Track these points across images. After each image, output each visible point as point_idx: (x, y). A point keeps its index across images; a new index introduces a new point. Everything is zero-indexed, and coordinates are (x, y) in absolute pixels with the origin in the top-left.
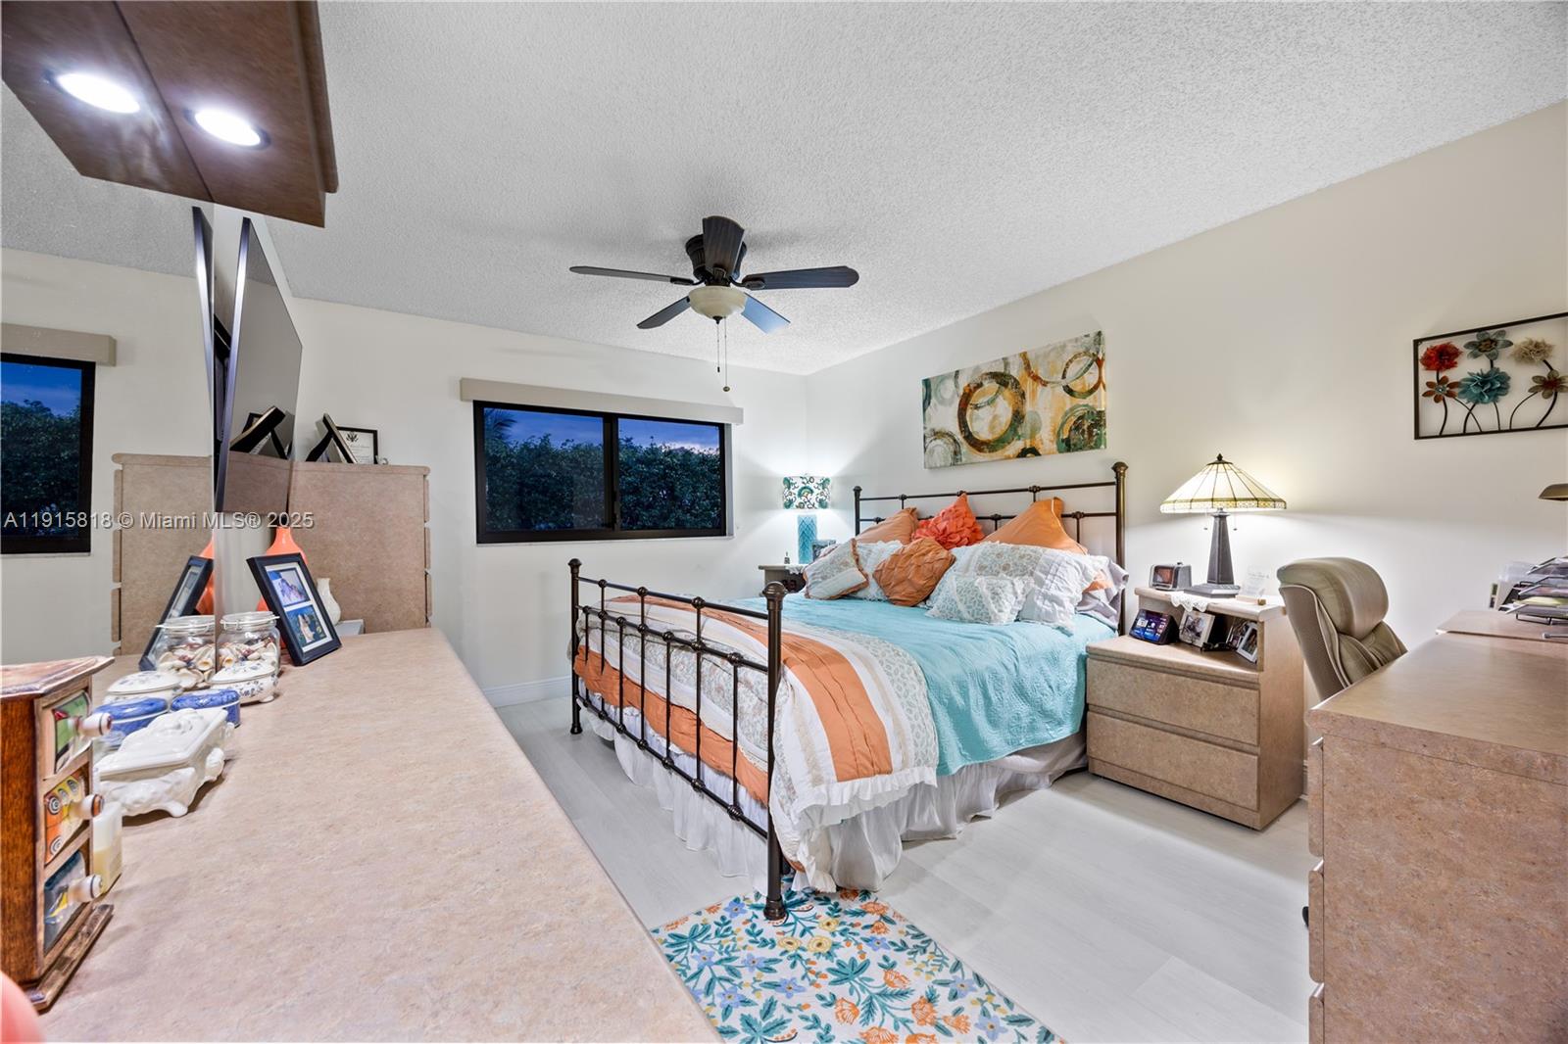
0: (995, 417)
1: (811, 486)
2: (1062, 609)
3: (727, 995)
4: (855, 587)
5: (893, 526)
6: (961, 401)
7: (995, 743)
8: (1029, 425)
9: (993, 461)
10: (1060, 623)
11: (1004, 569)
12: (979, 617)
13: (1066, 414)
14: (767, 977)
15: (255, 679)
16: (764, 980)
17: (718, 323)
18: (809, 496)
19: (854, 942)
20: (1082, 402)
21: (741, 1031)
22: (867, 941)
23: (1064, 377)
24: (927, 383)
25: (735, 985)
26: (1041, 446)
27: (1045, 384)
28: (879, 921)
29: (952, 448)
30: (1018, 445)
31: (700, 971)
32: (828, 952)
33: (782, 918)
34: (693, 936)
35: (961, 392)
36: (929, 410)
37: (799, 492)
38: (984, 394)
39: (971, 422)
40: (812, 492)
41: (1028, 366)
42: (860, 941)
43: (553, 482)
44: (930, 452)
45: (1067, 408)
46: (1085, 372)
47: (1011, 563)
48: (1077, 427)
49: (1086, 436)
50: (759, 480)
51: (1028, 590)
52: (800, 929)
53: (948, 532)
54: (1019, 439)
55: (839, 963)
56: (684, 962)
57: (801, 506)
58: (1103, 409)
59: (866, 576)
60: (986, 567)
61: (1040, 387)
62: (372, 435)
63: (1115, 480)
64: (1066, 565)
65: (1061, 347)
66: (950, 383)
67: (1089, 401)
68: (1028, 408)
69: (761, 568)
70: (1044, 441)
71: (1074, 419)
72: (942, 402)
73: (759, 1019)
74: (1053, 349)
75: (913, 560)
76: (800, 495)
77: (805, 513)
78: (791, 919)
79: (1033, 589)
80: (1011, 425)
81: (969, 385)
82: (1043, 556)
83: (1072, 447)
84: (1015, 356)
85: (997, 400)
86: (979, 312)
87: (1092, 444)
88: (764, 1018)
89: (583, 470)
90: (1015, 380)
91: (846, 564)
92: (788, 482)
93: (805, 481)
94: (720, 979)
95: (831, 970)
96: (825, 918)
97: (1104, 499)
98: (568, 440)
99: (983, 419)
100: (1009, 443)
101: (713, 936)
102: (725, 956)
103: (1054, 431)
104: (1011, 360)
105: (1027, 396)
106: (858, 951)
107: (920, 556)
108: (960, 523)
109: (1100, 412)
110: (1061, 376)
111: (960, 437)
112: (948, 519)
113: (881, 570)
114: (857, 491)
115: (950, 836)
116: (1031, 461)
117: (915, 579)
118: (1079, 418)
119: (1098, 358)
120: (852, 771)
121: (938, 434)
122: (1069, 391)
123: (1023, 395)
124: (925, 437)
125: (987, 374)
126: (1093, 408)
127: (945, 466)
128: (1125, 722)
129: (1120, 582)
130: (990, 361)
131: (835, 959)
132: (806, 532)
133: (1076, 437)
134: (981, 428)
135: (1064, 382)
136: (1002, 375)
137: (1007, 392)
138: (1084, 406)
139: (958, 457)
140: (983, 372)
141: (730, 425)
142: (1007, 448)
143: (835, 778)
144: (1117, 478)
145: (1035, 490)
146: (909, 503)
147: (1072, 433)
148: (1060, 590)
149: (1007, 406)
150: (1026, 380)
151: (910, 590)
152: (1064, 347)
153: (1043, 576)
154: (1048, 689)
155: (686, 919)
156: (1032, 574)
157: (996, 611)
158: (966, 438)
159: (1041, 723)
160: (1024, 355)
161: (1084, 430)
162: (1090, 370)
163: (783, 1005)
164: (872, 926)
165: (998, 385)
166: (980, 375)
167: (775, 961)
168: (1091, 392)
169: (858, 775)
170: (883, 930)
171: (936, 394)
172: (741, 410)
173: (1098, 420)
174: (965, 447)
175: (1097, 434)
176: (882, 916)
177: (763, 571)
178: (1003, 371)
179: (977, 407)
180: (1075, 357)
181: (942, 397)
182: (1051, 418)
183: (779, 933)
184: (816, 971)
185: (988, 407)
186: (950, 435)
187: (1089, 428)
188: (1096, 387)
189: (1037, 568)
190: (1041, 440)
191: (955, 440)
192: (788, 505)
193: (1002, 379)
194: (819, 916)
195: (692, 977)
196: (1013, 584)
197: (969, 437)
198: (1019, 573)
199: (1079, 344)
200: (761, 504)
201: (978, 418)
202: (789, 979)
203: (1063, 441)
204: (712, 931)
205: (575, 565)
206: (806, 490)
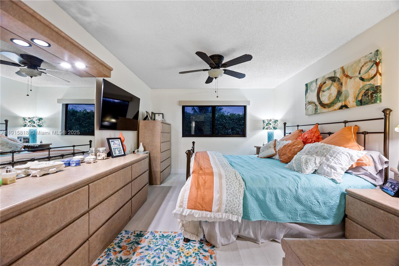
0: (330, 94)
1: (270, 122)
2: (335, 172)
3: (157, 254)
4: (272, 155)
5: (291, 136)
6: (318, 90)
7: (280, 216)
8: (344, 96)
9: (329, 111)
10: (333, 177)
11: (316, 153)
12: (299, 170)
13: (360, 89)
14: (169, 255)
15: (90, 159)
16: (167, 255)
17: (216, 79)
18: (270, 126)
19: (196, 258)
20: (368, 83)
21: (151, 263)
22: (200, 259)
23: (360, 73)
24: (307, 85)
25: (161, 252)
26: (349, 104)
27: (351, 78)
28: (209, 256)
29: (315, 108)
30: (339, 104)
31: (159, 245)
32: (187, 257)
33: (187, 242)
34: (166, 237)
35: (318, 86)
36: (307, 94)
37: (267, 124)
38: (326, 86)
39: (322, 97)
40: (271, 124)
41: (344, 72)
42: (198, 258)
43: (224, 123)
44: (307, 109)
45: (361, 87)
46: (370, 69)
47: (319, 151)
48: (365, 94)
49: (370, 98)
50: (256, 121)
51: (322, 162)
52: (188, 247)
53: (307, 138)
54: (340, 102)
55: (187, 261)
56: (158, 242)
57: (267, 129)
58: (379, 85)
59: (276, 152)
60: (310, 152)
61: (349, 80)
62: (162, 114)
63: (384, 117)
64: (341, 154)
65: (358, 61)
66: (314, 84)
67: (372, 82)
68: (344, 89)
69: (255, 147)
70: (350, 102)
71: (364, 91)
72: (312, 91)
73: (157, 263)
74: (355, 63)
75: (290, 148)
76: (267, 125)
77: (269, 131)
78: (188, 244)
79: (324, 162)
80: (337, 96)
81: (321, 84)
82: (333, 149)
83: (363, 103)
84: (339, 69)
85: (331, 88)
86: (325, 55)
87: (373, 101)
88: (158, 263)
89: (232, 120)
90: (339, 78)
91: (270, 147)
92: (264, 121)
93: (268, 121)
94: (160, 249)
95: (183, 262)
96: (196, 248)
97: (379, 126)
98: (228, 112)
99: (326, 96)
100: (335, 104)
101: (169, 239)
102: (167, 245)
103: (354, 97)
104: (337, 71)
105: (343, 84)
106: (195, 260)
107: (292, 146)
108: (313, 135)
109: (377, 86)
110: (358, 73)
111: (317, 103)
112: (308, 133)
113: (280, 150)
114: (285, 124)
115: (257, 242)
116: (344, 111)
117: (288, 154)
118: (366, 90)
119: (376, 62)
120: (193, 207)
121: (310, 103)
122: (362, 79)
123: (342, 84)
124: (306, 104)
125: (328, 78)
126: (373, 85)
127: (312, 114)
128: (362, 228)
129: (384, 164)
130: (329, 73)
131: (187, 259)
132: (270, 137)
133: (365, 99)
134: (325, 99)
135: (360, 76)
136: (334, 77)
137: (335, 84)
138: (369, 84)
139: (317, 111)
140: (326, 77)
141: (247, 106)
142: (335, 106)
143: (186, 207)
144: (385, 115)
145: (345, 122)
146: (300, 128)
147: (363, 97)
148: (336, 163)
149: (335, 89)
150: (343, 78)
151: (286, 157)
152: (360, 61)
153: (330, 157)
154: (317, 203)
155: (168, 232)
156: (325, 156)
157: (305, 169)
158: (320, 103)
159: (310, 214)
160: (342, 68)
161: (369, 96)
162: (372, 68)
163: (164, 263)
164: (205, 256)
165: (332, 82)
166: (325, 79)
167: (174, 252)
168: (372, 78)
169: (195, 209)
170: (207, 259)
171: (309, 89)
172: (250, 101)
173: (377, 90)
174: (319, 107)
175: (376, 96)
176: (211, 255)
177: (256, 148)
178: (333, 76)
179: (324, 91)
180: (365, 64)
181: (312, 89)
182: (353, 92)
183: (182, 246)
184: (180, 259)
185: (328, 91)
186: (314, 103)
187: (371, 94)
188: (375, 75)
189: (328, 154)
190: (349, 101)
191: (316, 105)
192: (264, 128)
193: (333, 79)
194: (195, 247)
195: (156, 246)
196: (315, 159)
197: (321, 103)
198: (321, 155)
199: (367, 58)
200: (256, 128)
201: (324, 95)
202: (172, 258)
203: (359, 101)
204: (170, 238)
205: (194, 143)
206: (269, 124)
